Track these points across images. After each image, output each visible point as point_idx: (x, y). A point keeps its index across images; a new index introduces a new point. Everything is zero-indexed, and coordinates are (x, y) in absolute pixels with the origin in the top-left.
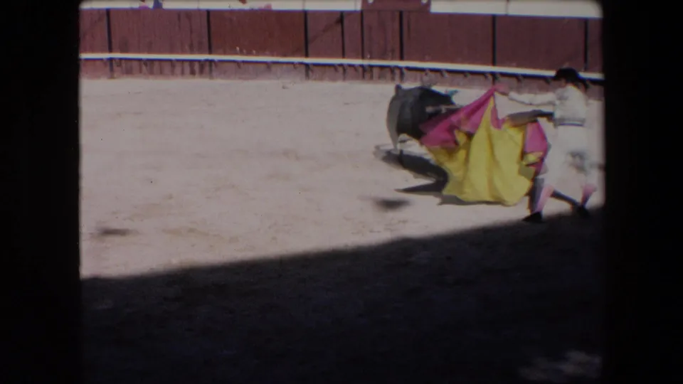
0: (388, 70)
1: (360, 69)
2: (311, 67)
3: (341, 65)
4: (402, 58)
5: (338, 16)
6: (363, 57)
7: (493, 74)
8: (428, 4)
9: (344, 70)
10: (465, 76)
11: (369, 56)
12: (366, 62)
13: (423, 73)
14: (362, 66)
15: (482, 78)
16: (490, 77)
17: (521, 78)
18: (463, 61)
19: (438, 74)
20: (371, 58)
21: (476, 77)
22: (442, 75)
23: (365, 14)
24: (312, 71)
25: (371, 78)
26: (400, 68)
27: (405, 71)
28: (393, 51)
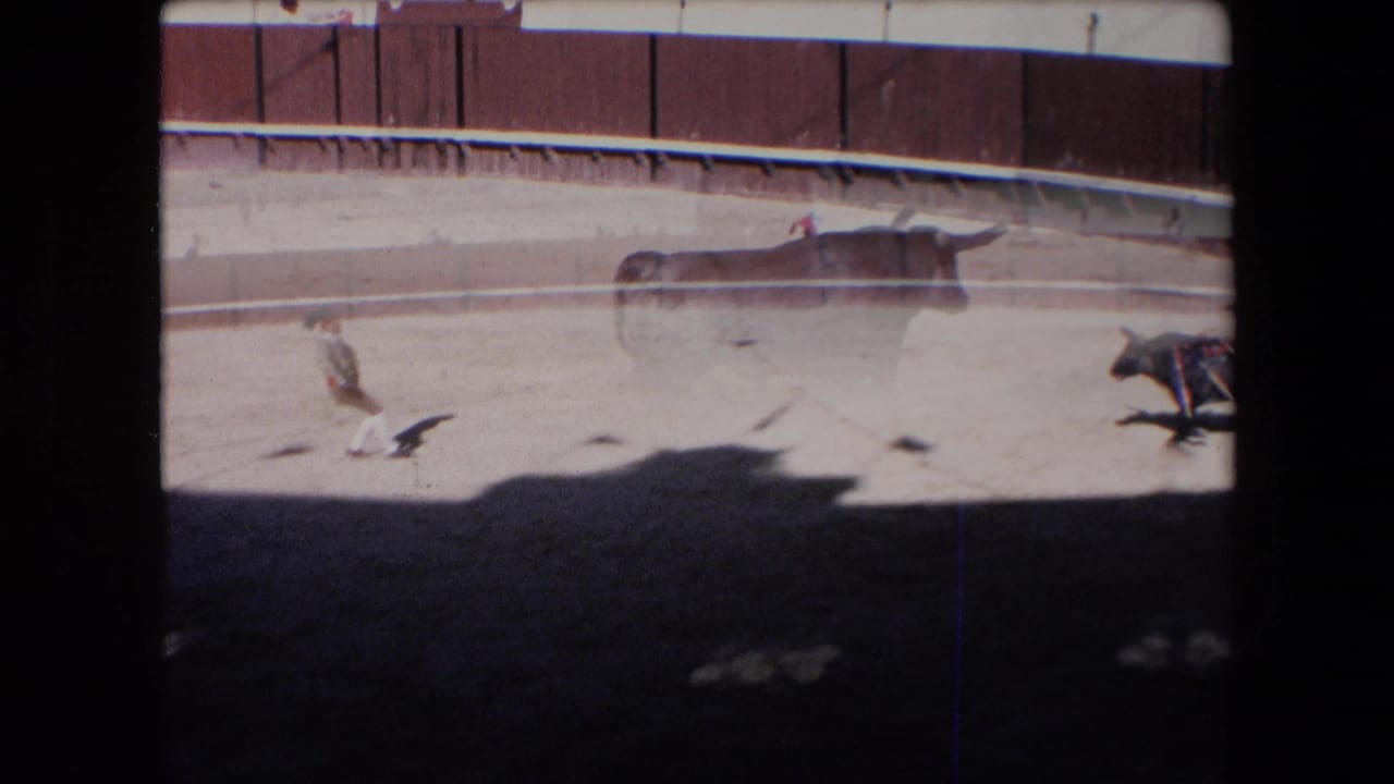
0: (432, 148)
1: (374, 149)
2: (270, 141)
3: (335, 139)
4: (461, 124)
5: (328, 36)
6: (380, 123)
7: (652, 155)
8: (518, 11)
9: (341, 150)
10: (595, 159)
11: (391, 120)
12: (385, 133)
13: (507, 154)
14: (377, 140)
15: (629, 162)
16: (646, 162)
17: (710, 162)
18: (588, 130)
19: (538, 156)
20: (397, 124)
21: (618, 161)
22: (546, 158)
23: (382, 31)
24: (273, 151)
25: (398, 164)
26: (457, 145)
27: (468, 150)
28: (442, 108)
